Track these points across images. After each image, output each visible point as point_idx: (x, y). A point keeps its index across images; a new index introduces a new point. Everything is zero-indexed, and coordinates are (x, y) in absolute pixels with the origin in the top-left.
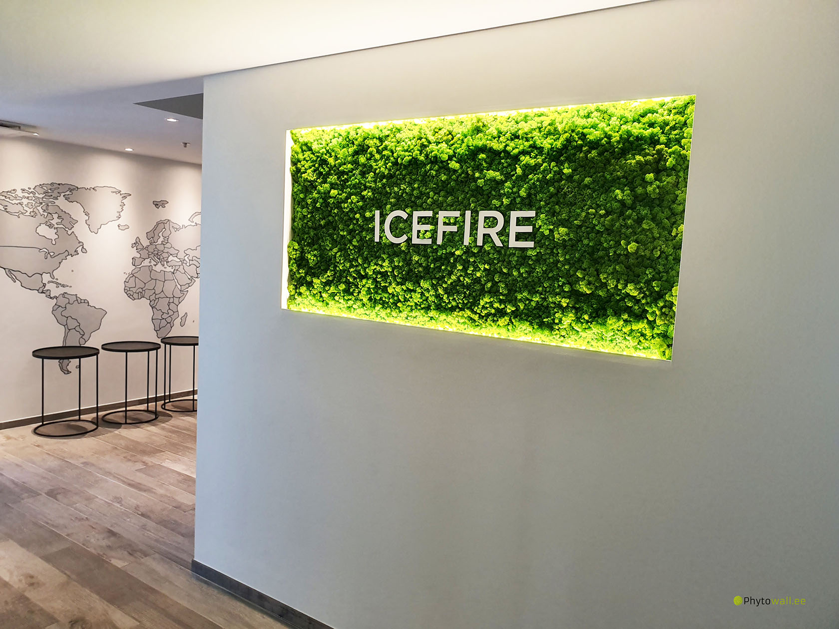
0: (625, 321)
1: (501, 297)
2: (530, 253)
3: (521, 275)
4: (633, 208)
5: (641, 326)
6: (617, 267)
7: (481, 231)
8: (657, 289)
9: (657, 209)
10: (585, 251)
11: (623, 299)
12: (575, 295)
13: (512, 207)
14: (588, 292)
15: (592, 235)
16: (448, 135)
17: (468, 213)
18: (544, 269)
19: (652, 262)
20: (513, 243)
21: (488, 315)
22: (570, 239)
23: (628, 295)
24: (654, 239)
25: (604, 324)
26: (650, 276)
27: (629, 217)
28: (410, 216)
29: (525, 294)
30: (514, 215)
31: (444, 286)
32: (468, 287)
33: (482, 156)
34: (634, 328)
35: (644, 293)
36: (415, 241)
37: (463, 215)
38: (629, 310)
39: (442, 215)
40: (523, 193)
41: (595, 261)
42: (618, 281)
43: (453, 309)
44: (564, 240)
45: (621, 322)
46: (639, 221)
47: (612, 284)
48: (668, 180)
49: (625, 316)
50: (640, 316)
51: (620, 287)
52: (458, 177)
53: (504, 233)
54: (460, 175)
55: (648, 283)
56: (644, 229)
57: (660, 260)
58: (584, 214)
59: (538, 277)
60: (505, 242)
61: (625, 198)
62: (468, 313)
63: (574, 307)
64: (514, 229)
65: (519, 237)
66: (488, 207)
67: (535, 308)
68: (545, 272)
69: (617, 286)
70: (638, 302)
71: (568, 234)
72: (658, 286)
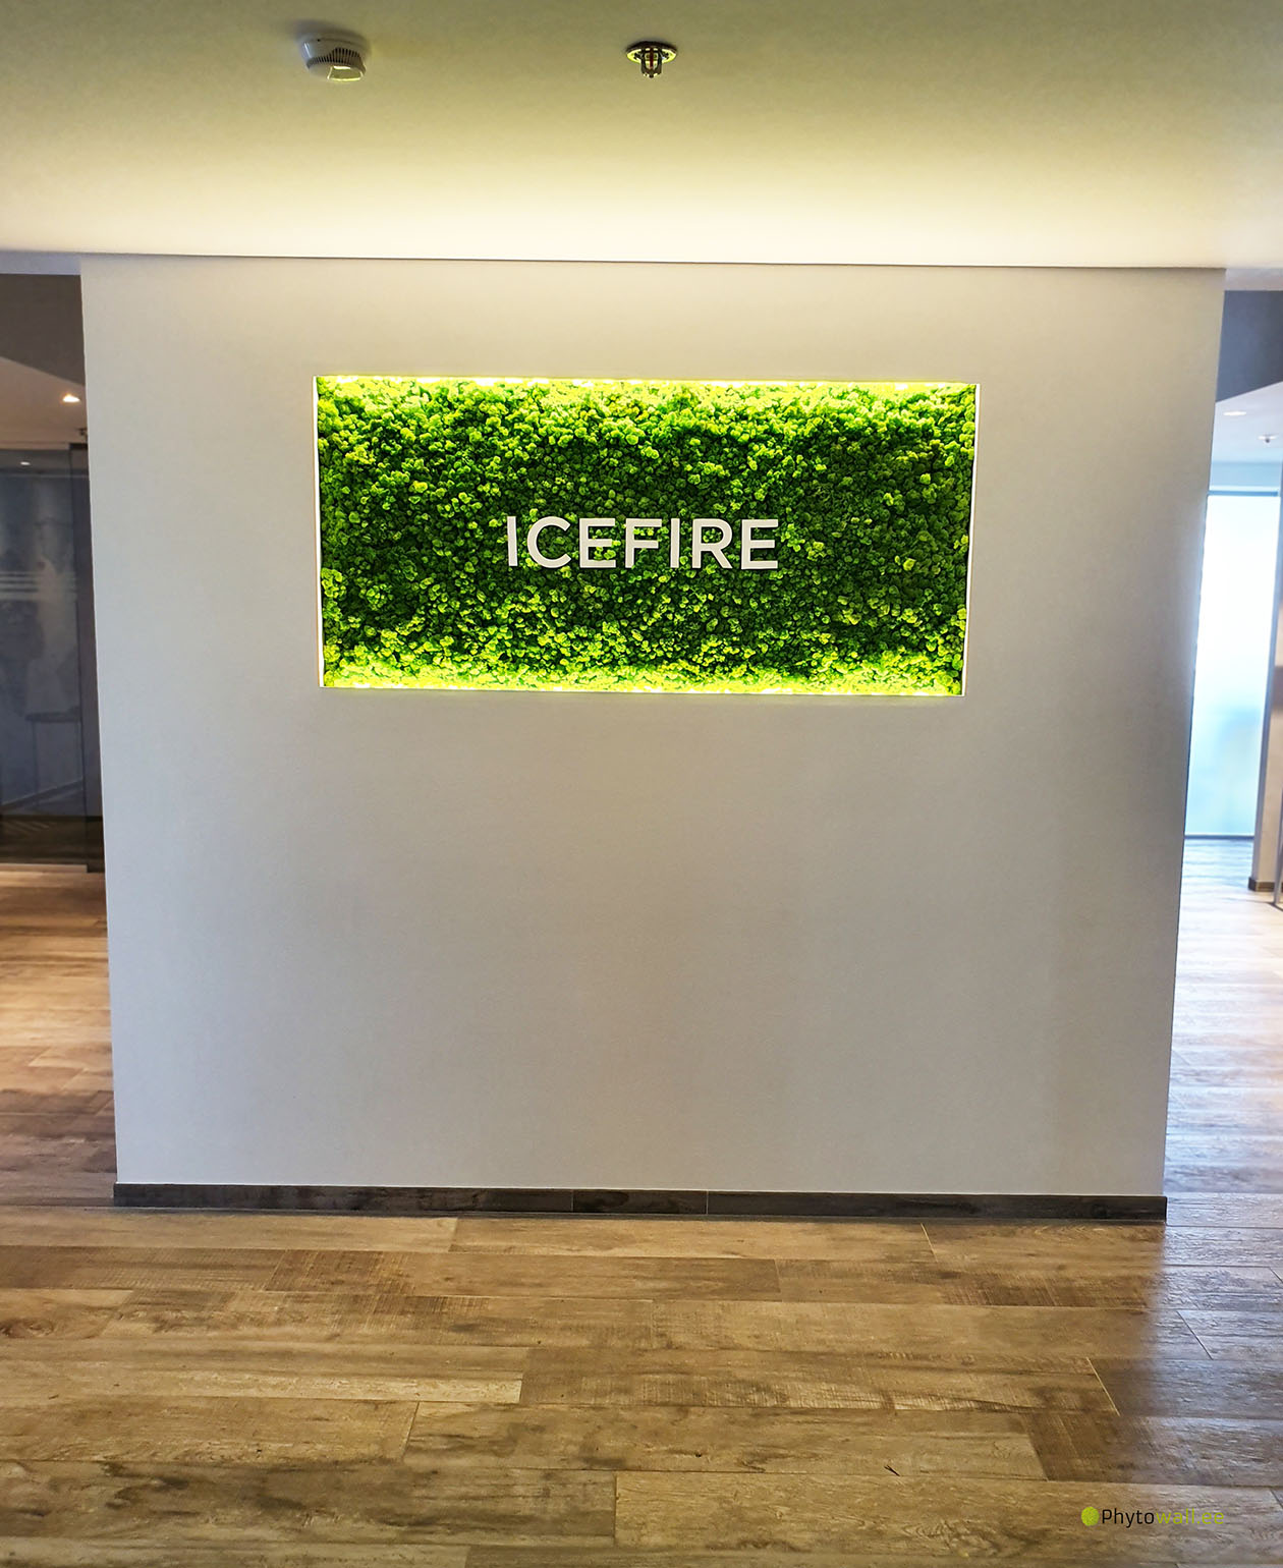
0: (902, 655)
1: (735, 639)
2: (773, 576)
3: (761, 606)
4: (904, 516)
5: (920, 659)
6: (891, 590)
7: (698, 547)
8: (938, 613)
9: (934, 517)
10: (847, 571)
11: (898, 628)
12: (837, 628)
13: (744, 513)
14: (855, 622)
15: (856, 551)
16: (633, 407)
17: (675, 522)
18: (794, 596)
19: (928, 581)
20: (747, 564)
21: (713, 665)
22: (828, 557)
23: (904, 623)
24: (932, 553)
25: (876, 661)
26: (929, 598)
27: (902, 527)
28: (575, 526)
29: (770, 631)
30: (748, 525)
31: (643, 628)
32: (680, 627)
33: (695, 441)
34: (912, 663)
35: (923, 619)
36: (585, 563)
37: (668, 525)
38: (904, 641)
39: (631, 525)
40: (760, 495)
41: (859, 584)
42: (892, 608)
43: (658, 662)
44: (820, 558)
45: (899, 657)
46: (914, 532)
47: (885, 610)
48: (946, 482)
49: (903, 649)
50: (919, 647)
51: (895, 613)
52: (655, 470)
53: (733, 549)
54: (659, 467)
55: (927, 606)
56: (920, 542)
57: (939, 578)
58: (845, 524)
59: (785, 608)
60: (736, 564)
61: (897, 503)
62: (684, 664)
63: (835, 644)
64: (748, 544)
65: (756, 554)
66: (705, 513)
67: (782, 650)
68: (794, 601)
69: (890, 613)
70: (914, 630)
71: (825, 550)
72: (939, 610)
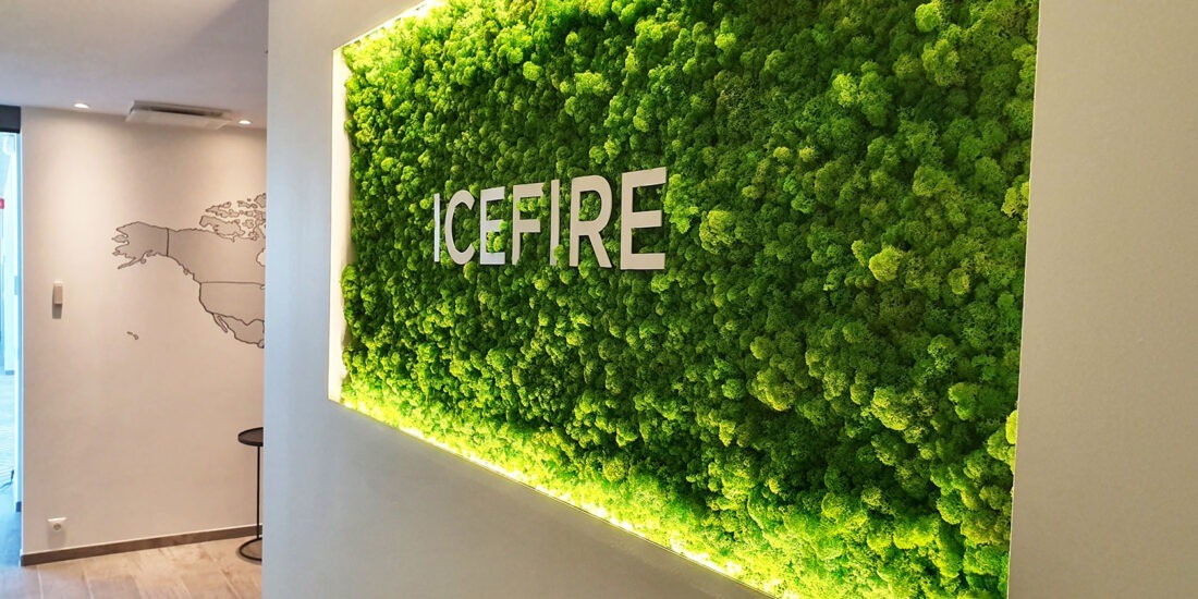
0: (875, 514)
1: (608, 403)
2: (657, 285)
3: (641, 342)
5: (919, 539)
6: (845, 331)
7: (577, 228)
8: (962, 414)
11: (863, 441)
12: (748, 409)
13: (622, 163)
14: (778, 406)
15: (786, 228)
17: (555, 184)
18: (685, 330)
19: (945, 317)
20: (630, 261)
21: (591, 447)
22: (738, 244)
23: (880, 429)
26: (940, 365)
28: (477, 201)
29: (649, 399)
30: (631, 181)
31: (521, 365)
32: (558, 371)
33: (572, 36)
36: (485, 259)
38: (883, 477)
39: (520, 191)
40: (640, 122)
44: (723, 248)
45: (861, 519)
47: (833, 385)
49: (873, 499)
50: (919, 506)
51: (855, 397)
52: (538, 99)
53: (610, 233)
54: (542, 93)
55: (937, 386)
56: (918, 201)
58: (763, 165)
60: (614, 256)
61: (861, 98)
64: (631, 221)
65: (642, 240)
66: (585, 170)
71: (730, 229)
